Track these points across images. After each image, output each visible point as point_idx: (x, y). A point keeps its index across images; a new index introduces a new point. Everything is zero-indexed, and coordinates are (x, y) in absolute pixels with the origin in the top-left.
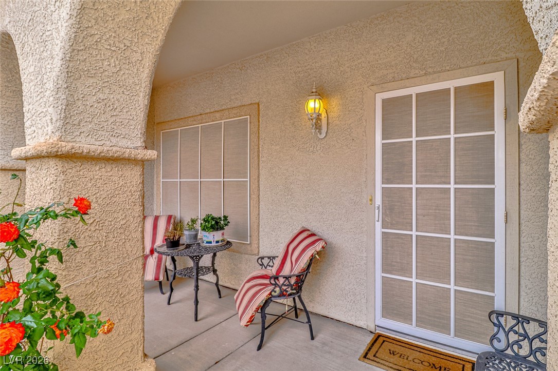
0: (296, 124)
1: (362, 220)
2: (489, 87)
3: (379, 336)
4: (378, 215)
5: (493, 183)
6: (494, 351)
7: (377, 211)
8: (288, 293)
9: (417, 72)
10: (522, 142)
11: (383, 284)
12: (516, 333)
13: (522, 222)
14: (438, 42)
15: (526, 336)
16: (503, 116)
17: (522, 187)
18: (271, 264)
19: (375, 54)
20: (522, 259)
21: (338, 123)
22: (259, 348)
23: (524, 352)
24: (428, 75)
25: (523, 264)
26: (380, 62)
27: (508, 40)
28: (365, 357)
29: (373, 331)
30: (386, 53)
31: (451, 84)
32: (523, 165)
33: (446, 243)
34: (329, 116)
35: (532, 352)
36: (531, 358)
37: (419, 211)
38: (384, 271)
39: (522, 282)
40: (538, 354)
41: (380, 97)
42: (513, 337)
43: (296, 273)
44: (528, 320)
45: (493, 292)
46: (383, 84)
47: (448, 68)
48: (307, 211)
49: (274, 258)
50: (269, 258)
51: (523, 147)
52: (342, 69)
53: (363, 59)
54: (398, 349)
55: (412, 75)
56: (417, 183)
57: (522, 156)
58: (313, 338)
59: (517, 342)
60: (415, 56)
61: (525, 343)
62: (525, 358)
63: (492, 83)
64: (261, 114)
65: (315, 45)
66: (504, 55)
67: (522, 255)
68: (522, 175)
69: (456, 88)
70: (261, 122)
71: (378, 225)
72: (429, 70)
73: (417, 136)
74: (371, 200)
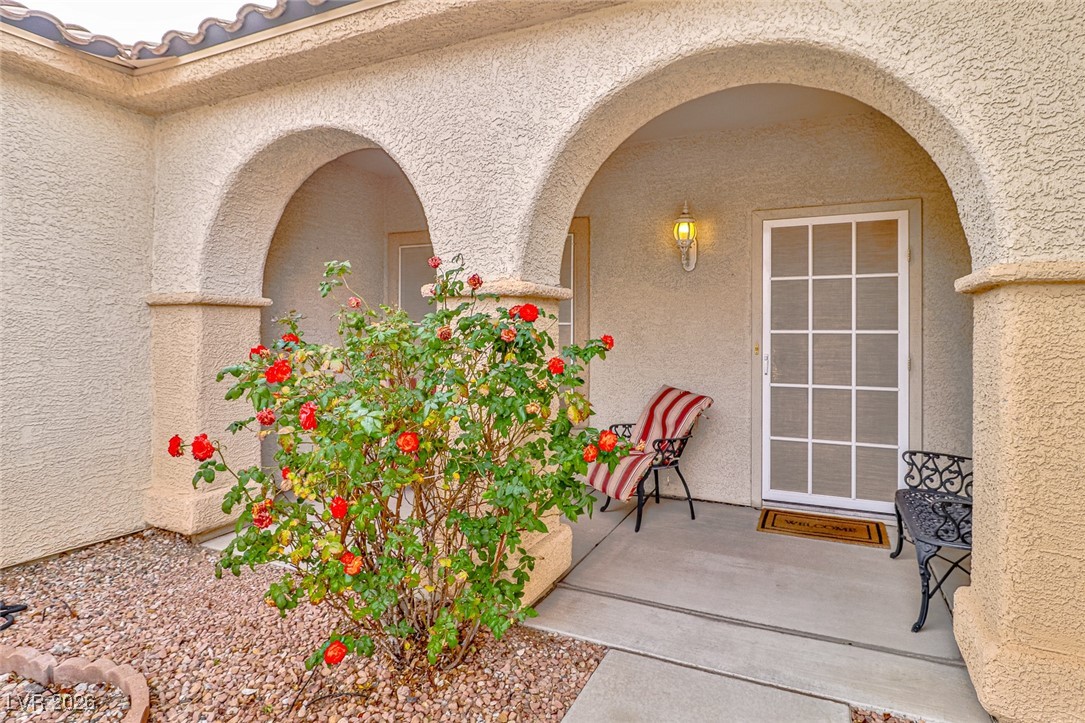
0: (649, 249)
1: (744, 373)
2: (892, 225)
3: (768, 511)
4: (766, 365)
5: (897, 329)
6: (908, 487)
7: (765, 362)
8: (671, 461)
9: (814, 200)
10: (925, 286)
11: (772, 449)
12: (928, 468)
13: (925, 368)
14: (838, 169)
15: (936, 470)
16: (907, 259)
17: (925, 332)
18: (627, 433)
19: (762, 173)
20: (925, 408)
21: (712, 252)
22: (637, 529)
23: (935, 485)
24: (827, 206)
25: (926, 412)
26: (768, 182)
27: (912, 178)
28: (763, 526)
29: (759, 506)
30: (776, 174)
31: (853, 219)
32: (926, 310)
33: (845, 396)
34: (700, 243)
35: (943, 484)
36: (942, 490)
37: (816, 361)
38: (773, 433)
39: (925, 431)
40: (948, 485)
41: (768, 225)
42: (926, 473)
43: (680, 437)
44: (938, 456)
45: (897, 444)
46: (772, 211)
47: (849, 200)
48: (665, 365)
49: (630, 426)
50: (624, 426)
51: (926, 291)
52: (717, 185)
53: (746, 177)
54: (795, 519)
55: (807, 203)
56: (814, 328)
57: (926, 300)
58: (693, 518)
59: (928, 477)
60: (812, 182)
61: (936, 477)
62: (936, 490)
63: (895, 222)
64: (592, 233)
65: (679, 149)
66: (908, 193)
67: (925, 403)
68: (926, 321)
69: (858, 224)
70: (592, 243)
71: (767, 379)
72: (828, 200)
73: (814, 274)
74: (757, 349)
